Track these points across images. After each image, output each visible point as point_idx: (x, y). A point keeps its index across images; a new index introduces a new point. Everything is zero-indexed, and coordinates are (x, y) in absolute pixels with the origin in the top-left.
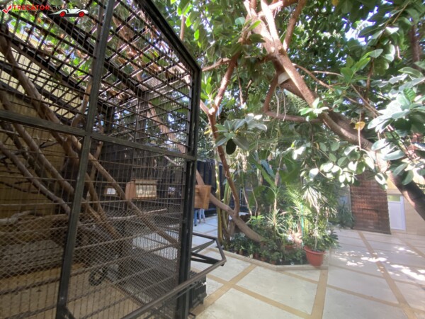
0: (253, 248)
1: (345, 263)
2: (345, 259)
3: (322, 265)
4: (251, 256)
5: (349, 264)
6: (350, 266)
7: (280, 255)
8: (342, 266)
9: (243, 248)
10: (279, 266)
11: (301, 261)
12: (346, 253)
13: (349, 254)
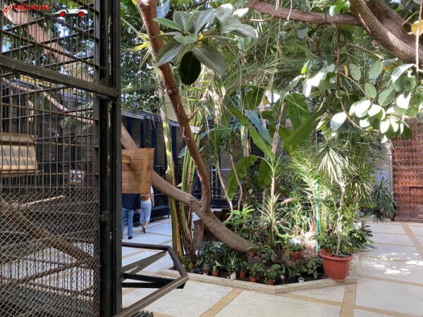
0: (236, 263)
1: (382, 271)
2: (381, 266)
3: (347, 278)
4: (233, 276)
5: (389, 272)
6: (390, 275)
7: (281, 269)
8: (377, 276)
9: (218, 264)
10: (279, 287)
11: (316, 275)
12: (384, 257)
13: (389, 258)
